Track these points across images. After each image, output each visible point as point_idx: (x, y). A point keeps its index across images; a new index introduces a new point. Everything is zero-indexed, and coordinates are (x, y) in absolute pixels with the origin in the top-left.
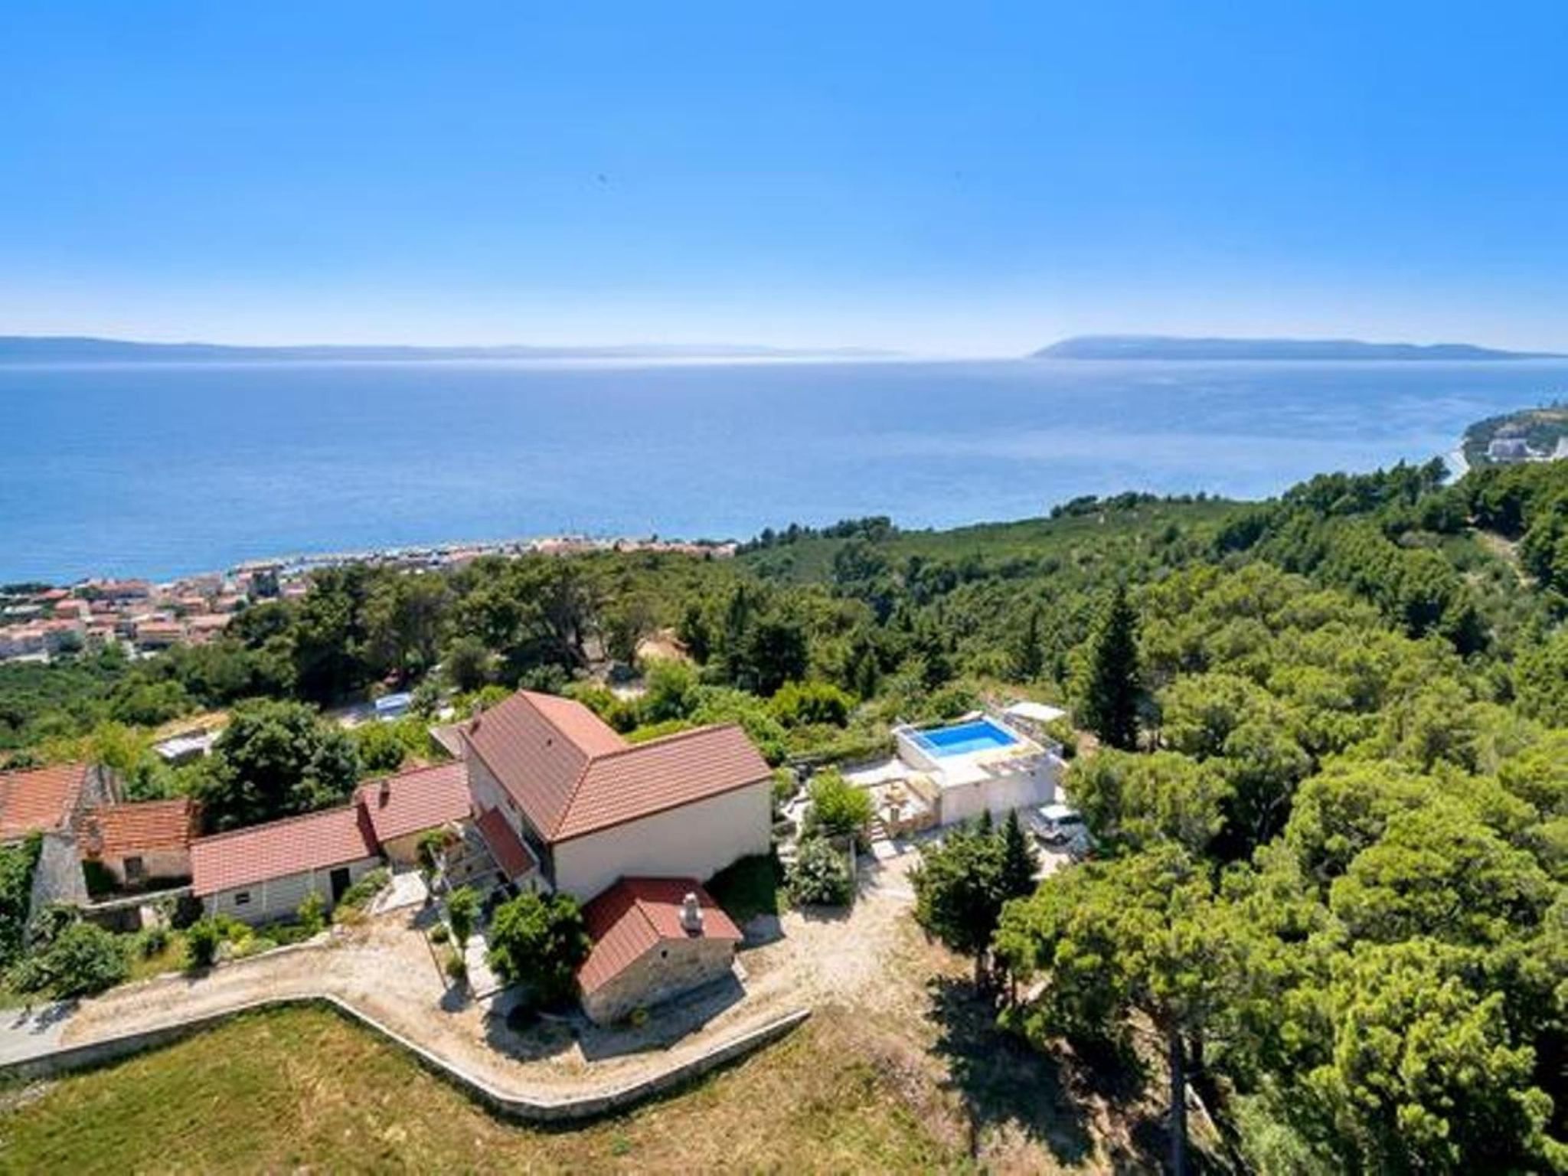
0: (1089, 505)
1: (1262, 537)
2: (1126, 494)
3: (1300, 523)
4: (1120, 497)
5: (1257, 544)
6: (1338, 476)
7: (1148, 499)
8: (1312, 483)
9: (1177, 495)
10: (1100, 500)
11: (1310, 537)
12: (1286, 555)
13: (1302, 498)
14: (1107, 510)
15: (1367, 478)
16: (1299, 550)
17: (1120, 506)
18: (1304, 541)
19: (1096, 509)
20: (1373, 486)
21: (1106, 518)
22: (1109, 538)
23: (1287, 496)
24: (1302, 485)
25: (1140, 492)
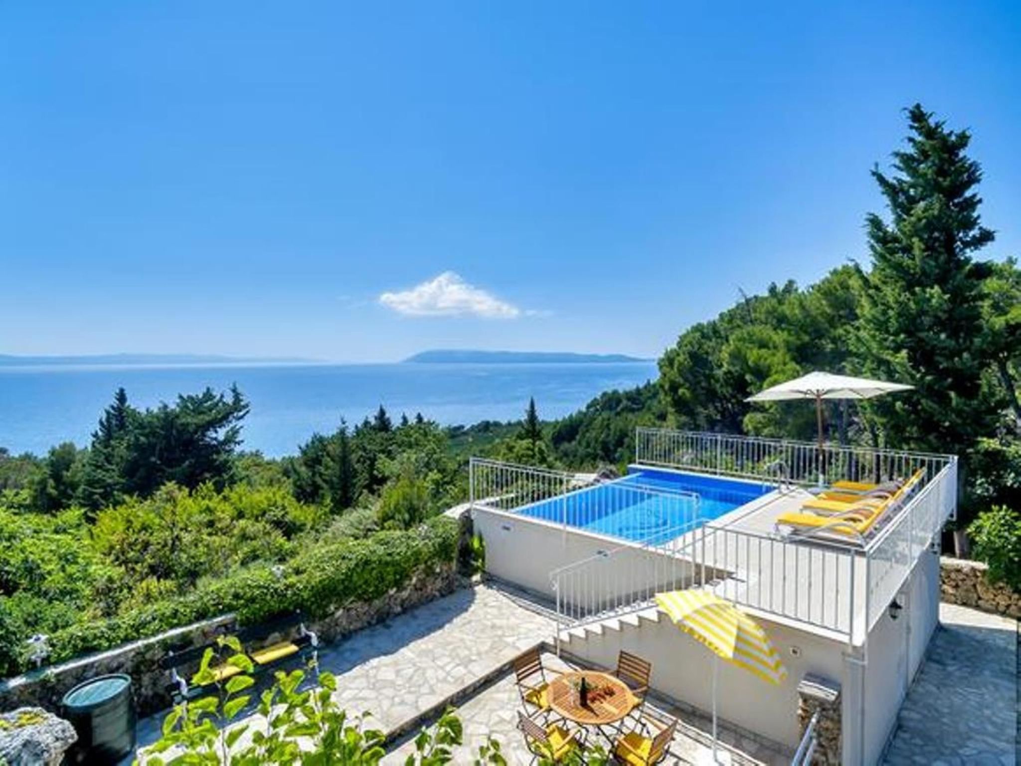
0: (459, 432)
1: (580, 433)
2: (483, 422)
3: (603, 420)
4: (479, 425)
5: (578, 437)
6: (615, 392)
7: (497, 424)
8: (602, 397)
9: (513, 421)
10: (467, 427)
11: (612, 427)
12: (600, 439)
13: (598, 407)
14: (473, 433)
15: (631, 392)
16: (608, 435)
17: (480, 431)
18: (609, 429)
19: (465, 434)
20: (635, 396)
21: (473, 437)
22: (481, 447)
23: (588, 407)
24: (595, 399)
25: (491, 420)
